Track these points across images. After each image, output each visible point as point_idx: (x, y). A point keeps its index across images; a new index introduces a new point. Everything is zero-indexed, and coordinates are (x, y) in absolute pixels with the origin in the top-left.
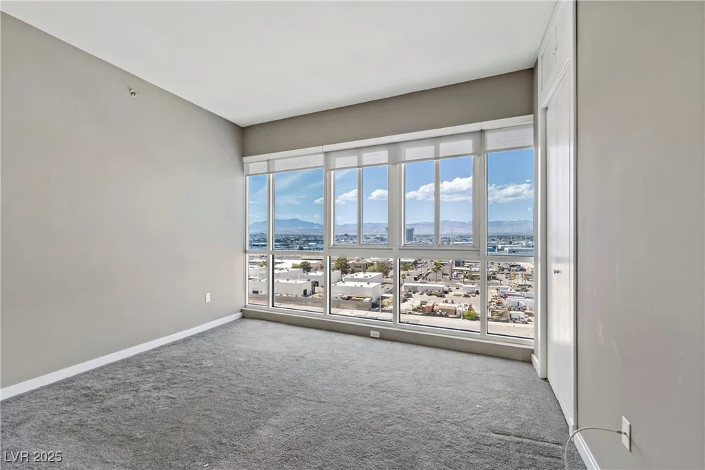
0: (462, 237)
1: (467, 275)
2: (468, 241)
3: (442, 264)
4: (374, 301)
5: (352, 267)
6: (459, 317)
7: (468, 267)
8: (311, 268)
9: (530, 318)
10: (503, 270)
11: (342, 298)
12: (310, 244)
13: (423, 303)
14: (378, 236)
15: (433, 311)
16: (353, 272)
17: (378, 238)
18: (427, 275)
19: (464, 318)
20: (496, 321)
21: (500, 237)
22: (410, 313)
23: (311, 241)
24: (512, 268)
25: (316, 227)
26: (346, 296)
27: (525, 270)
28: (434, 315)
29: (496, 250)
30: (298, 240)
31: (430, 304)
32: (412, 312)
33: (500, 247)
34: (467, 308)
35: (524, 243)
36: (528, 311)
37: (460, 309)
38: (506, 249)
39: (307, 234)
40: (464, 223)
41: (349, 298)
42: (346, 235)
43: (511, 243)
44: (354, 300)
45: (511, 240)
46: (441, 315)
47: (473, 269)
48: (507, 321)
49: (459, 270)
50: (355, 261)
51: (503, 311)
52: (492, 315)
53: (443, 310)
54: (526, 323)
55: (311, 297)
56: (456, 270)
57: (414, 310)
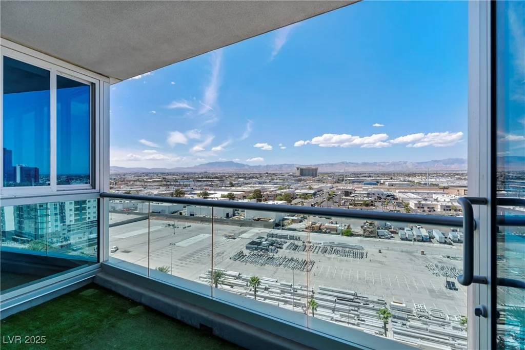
0: (355, 174)
1: (351, 203)
2: (359, 177)
3: (335, 195)
4: (277, 222)
5: (266, 197)
6: (339, 234)
7: (353, 197)
8: (235, 197)
9: (392, 235)
10: (380, 199)
11: (254, 220)
12: (240, 179)
13: (314, 223)
14: (291, 174)
15: (320, 229)
16: (266, 200)
17: (291, 175)
18: (322, 203)
19: (342, 235)
20: (366, 237)
21: (384, 174)
22: (303, 231)
23: (240, 178)
24: (388, 198)
25: (246, 167)
26: (256, 218)
27: (397, 199)
28: (320, 233)
29: (379, 185)
30: (231, 177)
31: (318, 225)
32: (304, 230)
33: (382, 181)
34: (346, 227)
35: (402, 179)
36: (392, 230)
37: (340, 228)
38: (387, 183)
39: (238, 172)
40: (357, 164)
41: (259, 220)
42: (267, 173)
43: (392, 178)
44: (262, 221)
45: (392, 176)
46: (325, 233)
47: (356, 199)
48: (374, 237)
49: (347, 199)
50: (268, 193)
51: (373, 229)
52: (364, 233)
53: (327, 229)
54: (389, 239)
55: (231, 219)
56: (344, 199)
57: (306, 228)
